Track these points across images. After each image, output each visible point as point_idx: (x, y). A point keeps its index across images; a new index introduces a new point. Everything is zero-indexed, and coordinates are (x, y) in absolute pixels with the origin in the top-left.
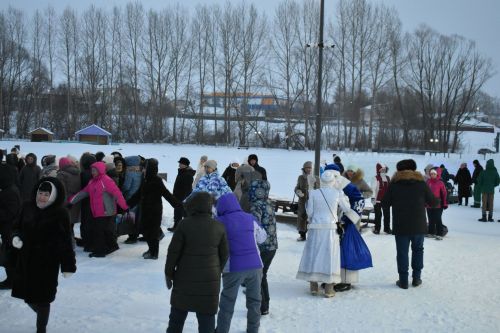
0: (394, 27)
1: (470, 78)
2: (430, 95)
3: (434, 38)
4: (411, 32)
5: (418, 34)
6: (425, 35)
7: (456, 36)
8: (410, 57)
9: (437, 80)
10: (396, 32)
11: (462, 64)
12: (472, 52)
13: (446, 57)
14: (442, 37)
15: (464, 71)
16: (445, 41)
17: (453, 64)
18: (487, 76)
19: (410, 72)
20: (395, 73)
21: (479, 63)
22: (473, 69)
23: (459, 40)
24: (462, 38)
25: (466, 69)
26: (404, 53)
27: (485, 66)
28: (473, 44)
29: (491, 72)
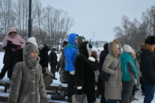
0: (39, 5)
1: (66, 25)
2: (52, 31)
3: (53, 10)
4: (45, 8)
5: (47, 8)
6: (50, 9)
7: (61, 10)
8: (45, 17)
9: (54, 26)
10: (40, 7)
11: (63, 20)
12: (66, 16)
13: (57, 18)
14: (56, 10)
15: (64, 22)
16: (57, 11)
17: (60, 20)
18: (72, 25)
19: (45, 22)
20: (39, 23)
21: (69, 20)
22: (67, 22)
23: (62, 12)
24: (63, 11)
25: (65, 22)
26: (42, 15)
27: (71, 21)
28: (67, 13)
29: (73, 23)
